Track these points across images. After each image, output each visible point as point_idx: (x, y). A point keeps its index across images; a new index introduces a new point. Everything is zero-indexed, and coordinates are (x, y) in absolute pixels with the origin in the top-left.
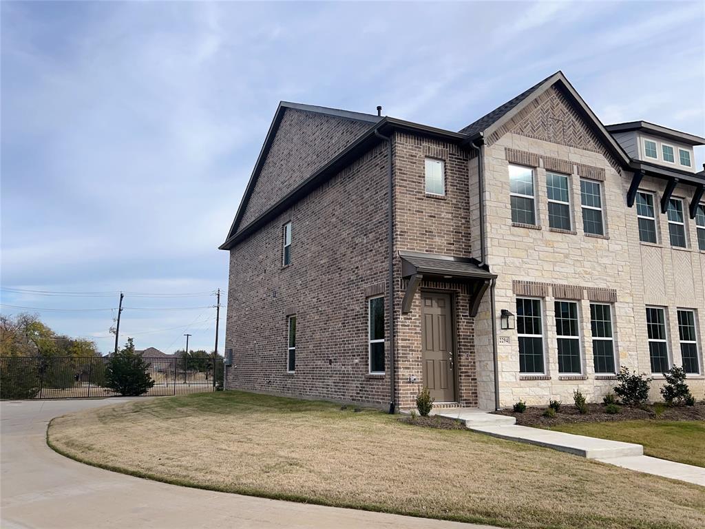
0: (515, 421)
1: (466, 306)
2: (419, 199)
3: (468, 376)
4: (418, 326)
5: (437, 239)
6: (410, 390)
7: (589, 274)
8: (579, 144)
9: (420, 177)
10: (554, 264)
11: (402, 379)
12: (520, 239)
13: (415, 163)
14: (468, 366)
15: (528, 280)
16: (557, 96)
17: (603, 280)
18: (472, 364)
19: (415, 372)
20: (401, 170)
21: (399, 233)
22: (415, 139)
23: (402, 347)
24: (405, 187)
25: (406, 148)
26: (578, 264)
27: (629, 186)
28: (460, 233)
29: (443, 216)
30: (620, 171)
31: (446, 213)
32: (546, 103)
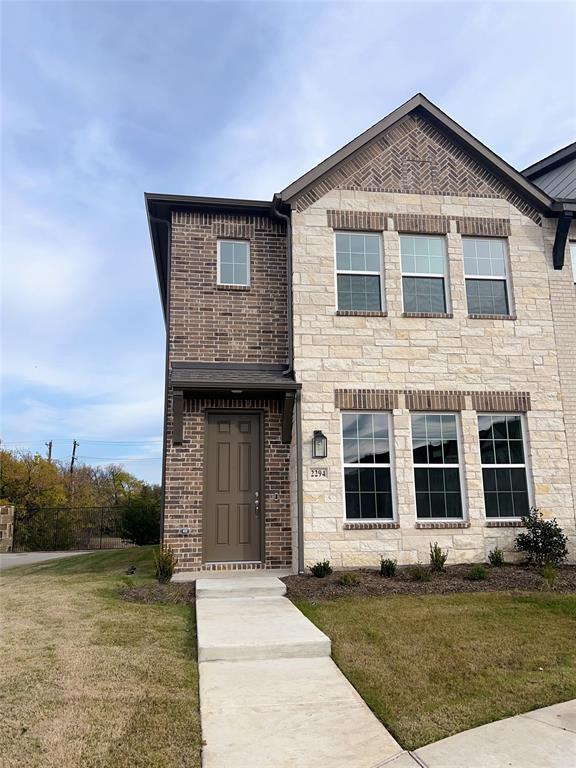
0: (285, 591)
1: (278, 429)
2: (206, 293)
3: (277, 525)
4: (199, 460)
5: (234, 343)
6: (181, 546)
7: (476, 372)
8: (460, 190)
9: (208, 264)
10: (411, 362)
11: (169, 531)
12: (351, 332)
13: (202, 248)
14: (278, 510)
15: (362, 388)
16: (421, 129)
17: (503, 379)
18: (285, 508)
19: (190, 522)
20: (179, 258)
21: (173, 340)
22: (201, 217)
23: (172, 488)
24: (184, 279)
25: (187, 230)
26: (456, 359)
27: (554, 239)
28: (271, 332)
29: (243, 312)
30: (540, 219)
31: (248, 308)
32: (401, 142)
